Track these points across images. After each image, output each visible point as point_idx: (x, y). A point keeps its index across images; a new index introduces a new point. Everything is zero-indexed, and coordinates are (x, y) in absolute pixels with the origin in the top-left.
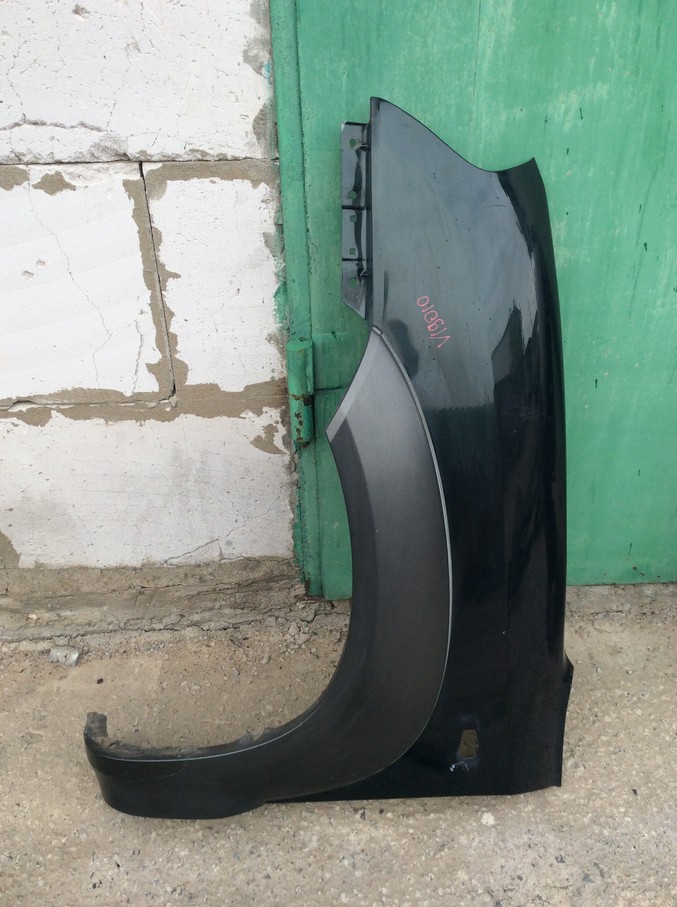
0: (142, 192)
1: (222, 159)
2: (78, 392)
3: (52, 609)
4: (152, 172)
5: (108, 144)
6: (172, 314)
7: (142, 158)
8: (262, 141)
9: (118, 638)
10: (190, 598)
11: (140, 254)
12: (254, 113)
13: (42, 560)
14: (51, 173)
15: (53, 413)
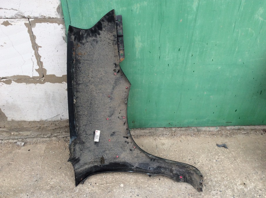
0: (30, 26)
1: (50, 18)
2: (18, 76)
3: (17, 132)
4: (31, 21)
5: (20, 14)
6: (41, 57)
7: (29, 18)
8: (59, 14)
9: (35, 139)
10: (53, 130)
11: (31, 41)
12: (57, 7)
13: (13, 119)
14: (5, 21)
15: (12, 81)
